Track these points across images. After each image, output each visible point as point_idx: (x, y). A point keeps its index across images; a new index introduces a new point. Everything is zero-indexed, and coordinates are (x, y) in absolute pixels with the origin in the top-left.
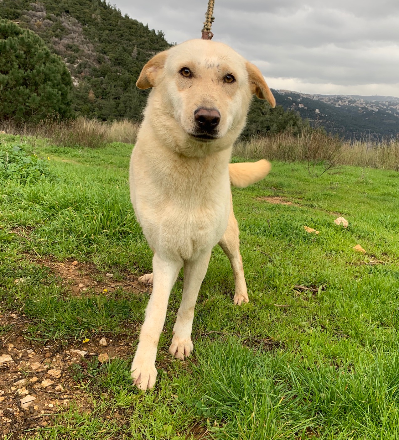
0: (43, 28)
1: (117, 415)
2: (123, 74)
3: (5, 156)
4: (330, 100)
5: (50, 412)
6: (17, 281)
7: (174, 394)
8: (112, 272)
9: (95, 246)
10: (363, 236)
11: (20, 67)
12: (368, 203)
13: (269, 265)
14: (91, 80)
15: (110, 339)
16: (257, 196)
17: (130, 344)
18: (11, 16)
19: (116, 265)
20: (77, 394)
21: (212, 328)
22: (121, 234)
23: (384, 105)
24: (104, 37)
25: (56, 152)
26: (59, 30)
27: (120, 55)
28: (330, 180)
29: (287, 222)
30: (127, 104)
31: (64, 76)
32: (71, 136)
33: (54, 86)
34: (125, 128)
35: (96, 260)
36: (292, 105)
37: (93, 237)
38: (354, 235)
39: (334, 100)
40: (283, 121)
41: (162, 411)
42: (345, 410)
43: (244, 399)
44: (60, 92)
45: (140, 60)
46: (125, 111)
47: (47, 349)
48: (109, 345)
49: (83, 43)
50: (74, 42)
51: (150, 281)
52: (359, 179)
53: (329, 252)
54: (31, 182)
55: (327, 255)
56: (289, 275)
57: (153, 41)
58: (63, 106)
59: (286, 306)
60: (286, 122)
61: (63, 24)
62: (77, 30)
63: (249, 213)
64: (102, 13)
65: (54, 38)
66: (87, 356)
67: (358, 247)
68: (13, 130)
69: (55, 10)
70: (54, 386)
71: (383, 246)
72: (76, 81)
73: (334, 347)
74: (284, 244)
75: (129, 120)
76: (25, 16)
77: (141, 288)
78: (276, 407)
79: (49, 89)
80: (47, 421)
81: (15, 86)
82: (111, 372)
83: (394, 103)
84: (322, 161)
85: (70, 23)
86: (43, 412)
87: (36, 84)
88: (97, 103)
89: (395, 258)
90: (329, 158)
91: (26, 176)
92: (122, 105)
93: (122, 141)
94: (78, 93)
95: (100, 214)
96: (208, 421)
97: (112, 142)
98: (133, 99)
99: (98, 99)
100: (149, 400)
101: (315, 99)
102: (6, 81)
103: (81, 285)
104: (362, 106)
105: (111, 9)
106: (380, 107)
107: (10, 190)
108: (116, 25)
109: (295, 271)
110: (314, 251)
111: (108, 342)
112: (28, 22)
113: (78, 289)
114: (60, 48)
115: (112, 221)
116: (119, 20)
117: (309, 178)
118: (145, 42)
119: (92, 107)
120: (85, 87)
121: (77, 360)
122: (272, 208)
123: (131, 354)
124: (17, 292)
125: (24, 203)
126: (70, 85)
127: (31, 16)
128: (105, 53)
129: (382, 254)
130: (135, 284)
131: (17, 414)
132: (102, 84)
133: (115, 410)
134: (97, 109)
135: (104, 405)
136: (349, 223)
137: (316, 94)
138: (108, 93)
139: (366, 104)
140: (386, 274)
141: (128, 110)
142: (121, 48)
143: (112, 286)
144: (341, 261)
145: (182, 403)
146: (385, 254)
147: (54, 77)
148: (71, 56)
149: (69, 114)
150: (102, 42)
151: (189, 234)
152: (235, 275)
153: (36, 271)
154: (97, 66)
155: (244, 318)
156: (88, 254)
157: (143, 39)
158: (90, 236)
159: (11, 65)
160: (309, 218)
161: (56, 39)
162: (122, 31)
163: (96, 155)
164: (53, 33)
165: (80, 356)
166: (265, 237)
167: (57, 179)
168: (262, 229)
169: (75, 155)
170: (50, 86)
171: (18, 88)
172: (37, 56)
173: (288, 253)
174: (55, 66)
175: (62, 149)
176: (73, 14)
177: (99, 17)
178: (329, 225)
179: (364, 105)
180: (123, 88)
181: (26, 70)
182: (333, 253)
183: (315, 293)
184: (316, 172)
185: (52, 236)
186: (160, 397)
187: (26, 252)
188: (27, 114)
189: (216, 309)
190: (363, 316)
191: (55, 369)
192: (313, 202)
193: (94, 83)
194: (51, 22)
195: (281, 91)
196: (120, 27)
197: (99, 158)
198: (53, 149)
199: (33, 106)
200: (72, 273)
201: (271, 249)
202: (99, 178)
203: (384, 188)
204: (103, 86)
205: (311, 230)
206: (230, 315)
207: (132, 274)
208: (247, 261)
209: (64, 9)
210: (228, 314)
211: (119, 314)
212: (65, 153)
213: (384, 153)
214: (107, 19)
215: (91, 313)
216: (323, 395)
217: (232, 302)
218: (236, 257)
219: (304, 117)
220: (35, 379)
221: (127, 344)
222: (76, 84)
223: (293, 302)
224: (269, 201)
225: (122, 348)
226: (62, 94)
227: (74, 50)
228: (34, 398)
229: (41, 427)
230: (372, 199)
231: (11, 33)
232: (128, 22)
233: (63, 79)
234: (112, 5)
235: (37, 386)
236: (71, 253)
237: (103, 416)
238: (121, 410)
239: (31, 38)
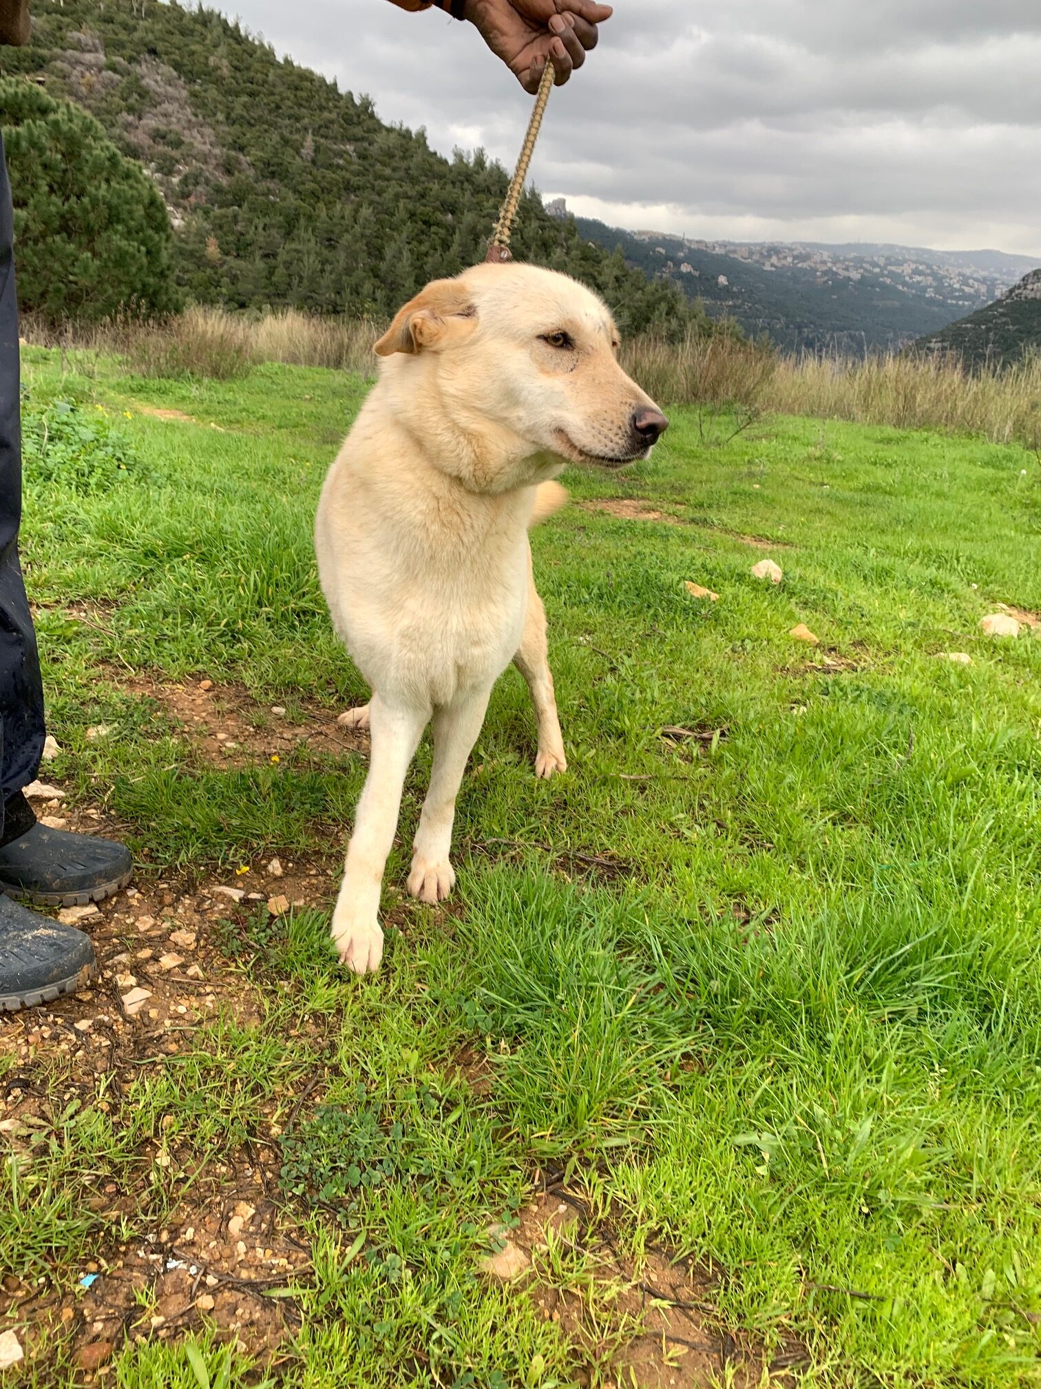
0: (99, 92)
1: (311, 1028)
2: (283, 199)
3: (41, 426)
4: (751, 253)
5: (182, 1022)
6: (92, 733)
7: (419, 981)
8: (283, 704)
9: (246, 645)
10: (816, 602)
11: (52, 190)
12: (829, 512)
13: (609, 679)
14: (212, 214)
15: (289, 861)
16: (585, 498)
17: (329, 872)
18: (26, 64)
19: (291, 687)
20: (230, 984)
21: (492, 833)
22: (298, 616)
23: (875, 265)
24: (238, 110)
25: (141, 389)
26: (135, 96)
27: (276, 154)
28: (746, 453)
29: (650, 572)
30: (294, 268)
31: (152, 210)
32: (172, 352)
33: (129, 232)
34: (290, 330)
35: (248, 677)
36: (665, 266)
37: (240, 625)
38: (793, 600)
39: (761, 254)
40: (644, 304)
41: (397, 1020)
42: (758, 1016)
43: (559, 997)
44: (143, 249)
45: (322, 166)
46: (289, 285)
47: (165, 886)
48: (287, 873)
49: (190, 125)
50: (169, 124)
51: (361, 724)
52: (811, 449)
53: (739, 643)
54: (99, 486)
55: (733, 650)
56: (652, 702)
57: (348, 120)
58: (151, 280)
59: (644, 777)
60: (651, 306)
61: (144, 82)
62: (177, 95)
63: (567, 547)
64: (232, 53)
65: (124, 114)
66: (245, 902)
67: (802, 631)
68: (42, 335)
69: (124, 47)
70: (184, 966)
71: (855, 625)
72: (178, 216)
73: (740, 874)
74: (642, 625)
75: (300, 308)
76: (59, 64)
77: (344, 740)
78: (620, 1015)
79: (118, 241)
80: (177, 1042)
81: (43, 236)
82: (295, 938)
83: (897, 260)
84: (730, 403)
85: (159, 78)
86: (168, 1022)
87: (89, 231)
88: (225, 267)
89: (881, 654)
90: (747, 398)
91: (87, 472)
92: (281, 270)
93: (284, 360)
94: (183, 245)
95: (254, 572)
96: (488, 1040)
97: (261, 362)
98: (305, 258)
99: (228, 258)
100: (371, 993)
101: (718, 251)
102: (22, 223)
103: (221, 736)
104: (825, 268)
105: (252, 44)
106: (866, 270)
107: (58, 510)
108: (265, 82)
109: (664, 692)
110: (706, 643)
111: (285, 868)
112: (64, 77)
113: (217, 745)
114: (139, 138)
115: (277, 585)
116: (272, 71)
117: (702, 449)
118: (332, 122)
119: (216, 277)
120: (198, 229)
121: (226, 909)
122: (617, 531)
123: (331, 893)
124: (94, 760)
125: (89, 541)
126: (164, 230)
127: (70, 63)
128: (241, 149)
129: (853, 644)
130: (330, 730)
131: (119, 1028)
132: (236, 221)
133: (307, 1017)
134: (226, 280)
135: (284, 1008)
136: (785, 574)
137: (721, 239)
138: (250, 245)
139: (834, 263)
140: (859, 696)
141: (295, 281)
142: (276, 137)
143: (285, 736)
144: (763, 665)
145: (437, 1002)
146: (861, 643)
147: (130, 212)
148: (164, 157)
149: (165, 298)
150: (234, 123)
151: (452, 655)
152: (538, 715)
153: (128, 707)
154: (224, 181)
155: (556, 806)
156: (231, 663)
157: (326, 114)
158: (235, 622)
159: (33, 185)
160: (698, 562)
161: (130, 118)
162: (278, 98)
163: (229, 396)
164: (123, 103)
165: (231, 900)
166: (602, 610)
167: (153, 474)
168: (596, 591)
169: (184, 398)
170: (122, 235)
171: (49, 240)
172: (90, 163)
173: (651, 650)
174: (131, 187)
175: (154, 383)
176: (165, 58)
177: (225, 62)
178: (741, 578)
179: (829, 265)
180: (283, 231)
181: (67, 198)
182: (748, 643)
183: (706, 742)
184: (717, 433)
185: (156, 624)
186: (393, 990)
187: (104, 661)
188: (74, 300)
189: (500, 789)
190: (804, 799)
191: (184, 931)
192: (708, 511)
193: (218, 221)
194: (117, 77)
195: (641, 233)
196: (274, 86)
197: (235, 404)
198: (134, 384)
199: (85, 282)
200: (201, 709)
201: (614, 641)
202: (243, 467)
203: (867, 472)
204: (239, 228)
205: (700, 591)
206: (529, 801)
207: (324, 707)
208: (562, 674)
209: (145, 45)
210: (524, 799)
211: (303, 804)
212: (162, 392)
213: (869, 383)
214: (242, 67)
215: (247, 808)
216: (715, 984)
217: (533, 771)
218: (542, 678)
219: (692, 295)
220: (146, 953)
221: (324, 873)
222: (177, 223)
223: (658, 769)
224: (611, 511)
225: (314, 881)
226: (148, 252)
227: (170, 144)
228: (148, 994)
229: (167, 1054)
230: (838, 500)
231: (31, 110)
232: (291, 73)
233: (149, 216)
234: (255, 34)
235: (151, 969)
236: (197, 662)
237: (284, 1030)
238: (317, 1017)
239: (76, 121)
